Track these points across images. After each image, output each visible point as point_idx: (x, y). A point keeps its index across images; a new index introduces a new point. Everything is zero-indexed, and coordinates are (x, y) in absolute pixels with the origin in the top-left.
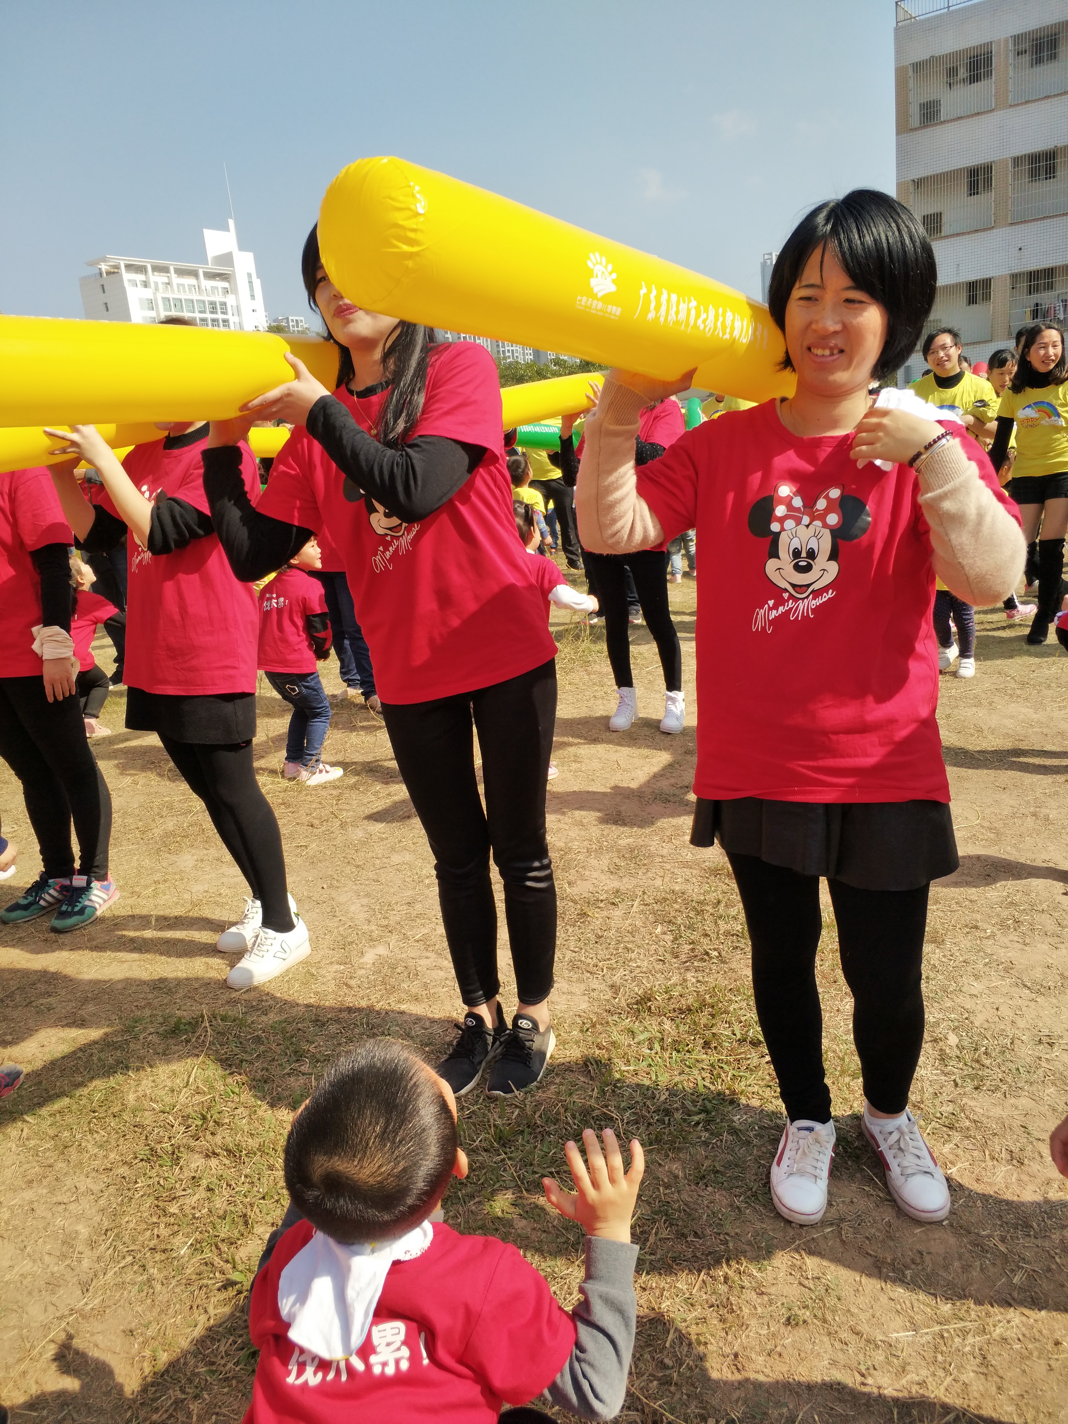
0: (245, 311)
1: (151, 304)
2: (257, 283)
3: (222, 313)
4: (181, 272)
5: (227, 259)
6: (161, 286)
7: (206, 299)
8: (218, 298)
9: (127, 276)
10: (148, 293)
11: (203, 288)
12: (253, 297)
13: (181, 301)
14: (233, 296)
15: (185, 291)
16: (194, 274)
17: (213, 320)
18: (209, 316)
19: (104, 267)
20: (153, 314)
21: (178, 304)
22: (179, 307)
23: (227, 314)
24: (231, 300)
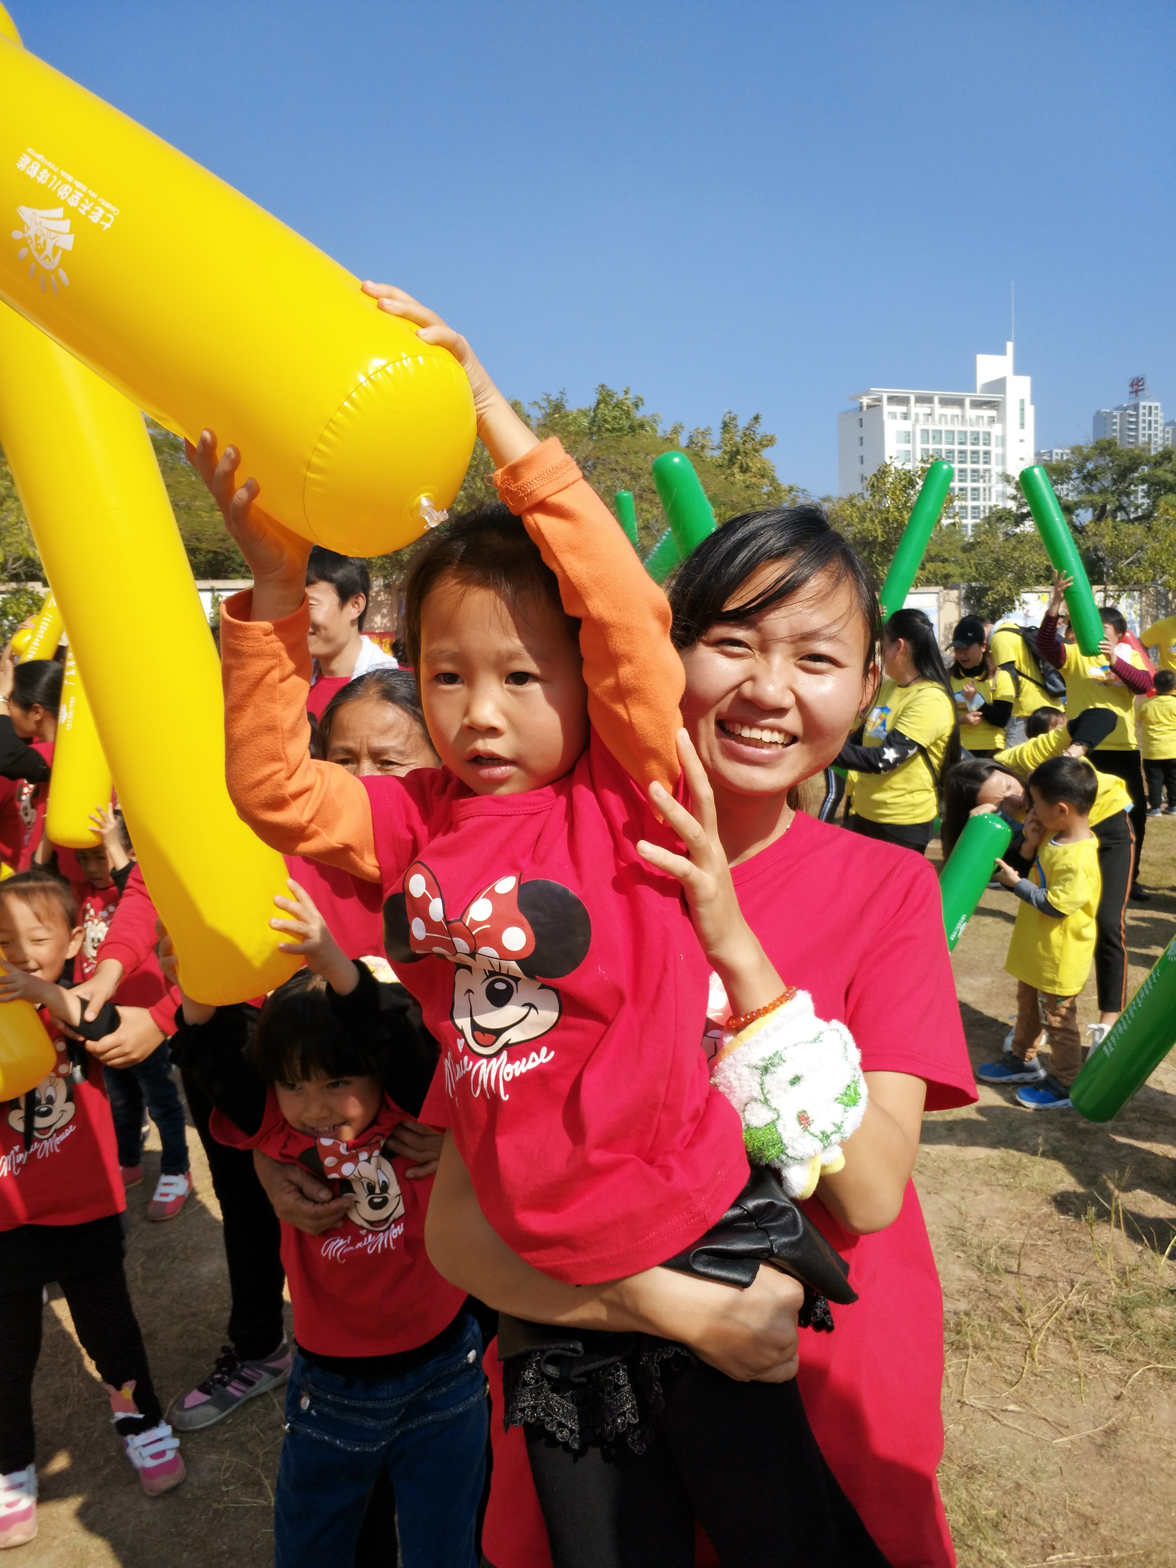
0: (1012, 441)
1: (908, 437)
2: (1030, 410)
3: (985, 444)
4: (944, 402)
5: (999, 385)
6: (921, 417)
7: (969, 429)
8: (982, 428)
9: (887, 408)
10: (907, 425)
11: (967, 417)
12: (1022, 425)
14: (1000, 425)
15: (946, 422)
16: (960, 403)
17: (974, 452)
18: (969, 448)
19: (865, 401)
20: (909, 447)
21: (937, 436)
22: (937, 439)
23: (989, 444)
24: (996, 430)
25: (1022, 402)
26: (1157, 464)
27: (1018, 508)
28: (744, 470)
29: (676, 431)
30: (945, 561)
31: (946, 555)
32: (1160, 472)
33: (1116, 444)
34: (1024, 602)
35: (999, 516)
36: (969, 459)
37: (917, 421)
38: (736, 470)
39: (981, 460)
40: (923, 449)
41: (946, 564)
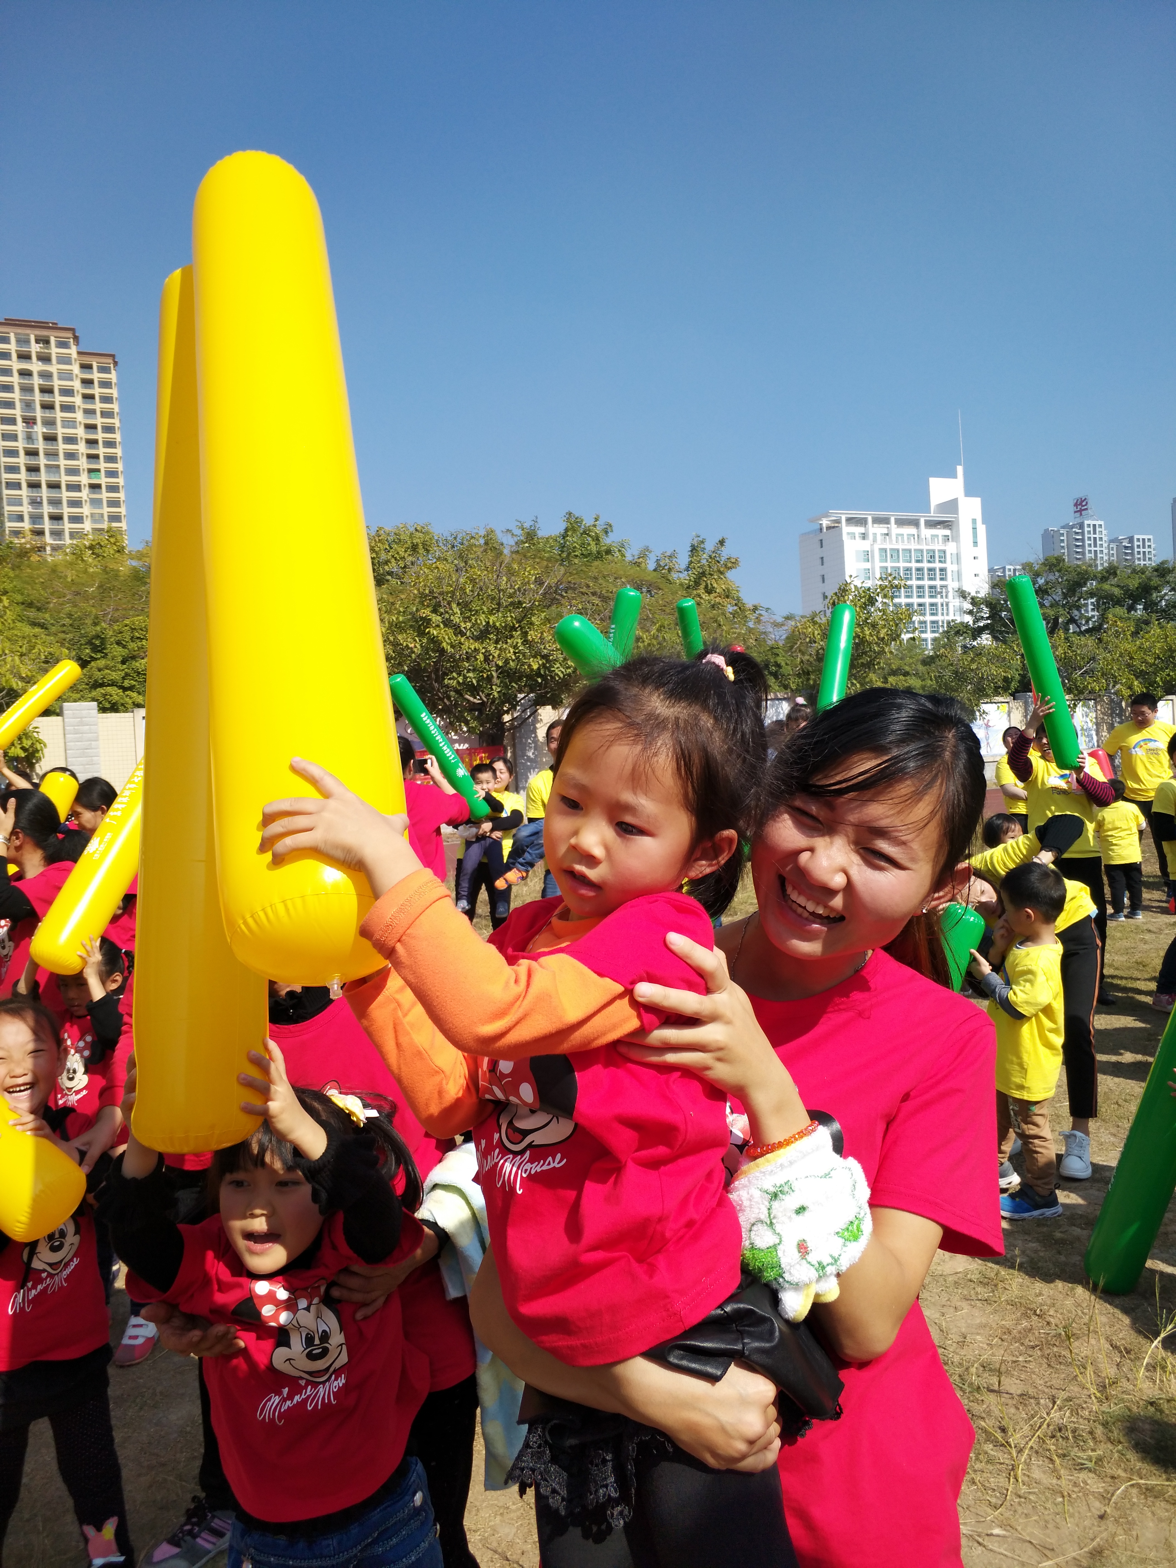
0: (966, 558)
1: (867, 556)
2: (982, 529)
3: (940, 561)
4: (900, 522)
5: (952, 506)
6: (879, 538)
7: (925, 547)
8: (937, 546)
9: (846, 529)
10: (866, 545)
11: (923, 536)
12: (975, 543)
13: (898, 551)
14: (955, 544)
15: (903, 541)
16: (915, 523)
17: (930, 570)
18: (925, 565)
19: (825, 523)
20: (868, 565)
21: (895, 554)
22: (895, 557)
23: (945, 562)
24: (951, 548)
25: (974, 521)
26: (1104, 579)
27: (974, 622)
28: (709, 591)
29: (644, 555)
30: (906, 674)
31: (907, 668)
32: (1106, 586)
33: (1064, 560)
34: (984, 712)
35: (956, 630)
36: (926, 576)
37: (875, 541)
38: (701, 591)
39: (938, 576)
40: (881, 567)
41: (908, 678)
